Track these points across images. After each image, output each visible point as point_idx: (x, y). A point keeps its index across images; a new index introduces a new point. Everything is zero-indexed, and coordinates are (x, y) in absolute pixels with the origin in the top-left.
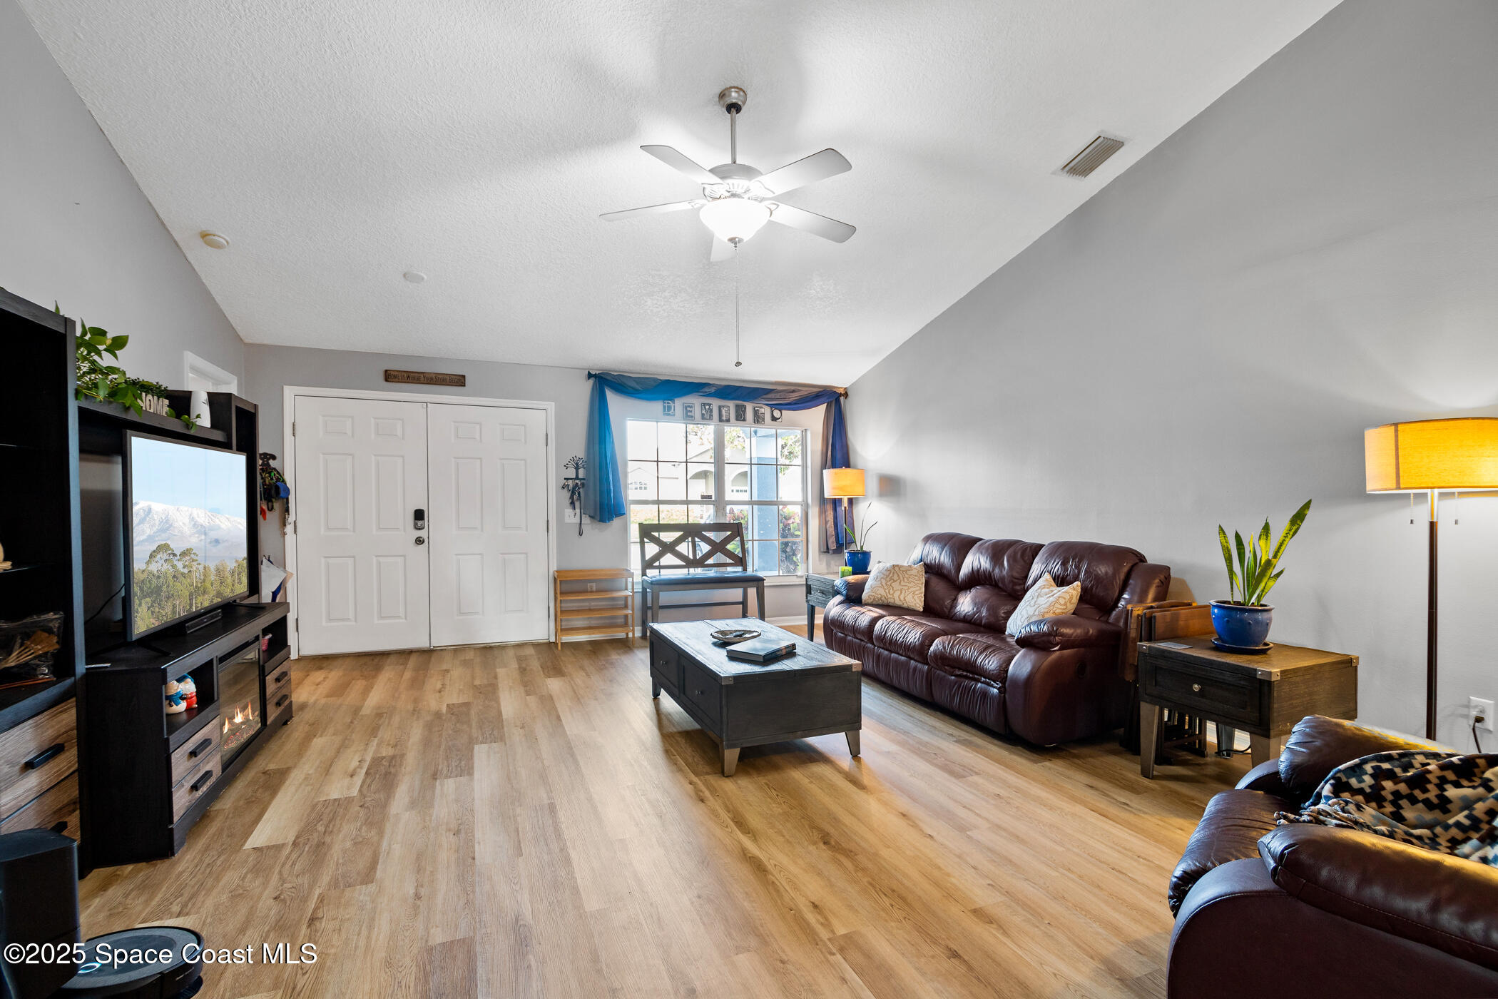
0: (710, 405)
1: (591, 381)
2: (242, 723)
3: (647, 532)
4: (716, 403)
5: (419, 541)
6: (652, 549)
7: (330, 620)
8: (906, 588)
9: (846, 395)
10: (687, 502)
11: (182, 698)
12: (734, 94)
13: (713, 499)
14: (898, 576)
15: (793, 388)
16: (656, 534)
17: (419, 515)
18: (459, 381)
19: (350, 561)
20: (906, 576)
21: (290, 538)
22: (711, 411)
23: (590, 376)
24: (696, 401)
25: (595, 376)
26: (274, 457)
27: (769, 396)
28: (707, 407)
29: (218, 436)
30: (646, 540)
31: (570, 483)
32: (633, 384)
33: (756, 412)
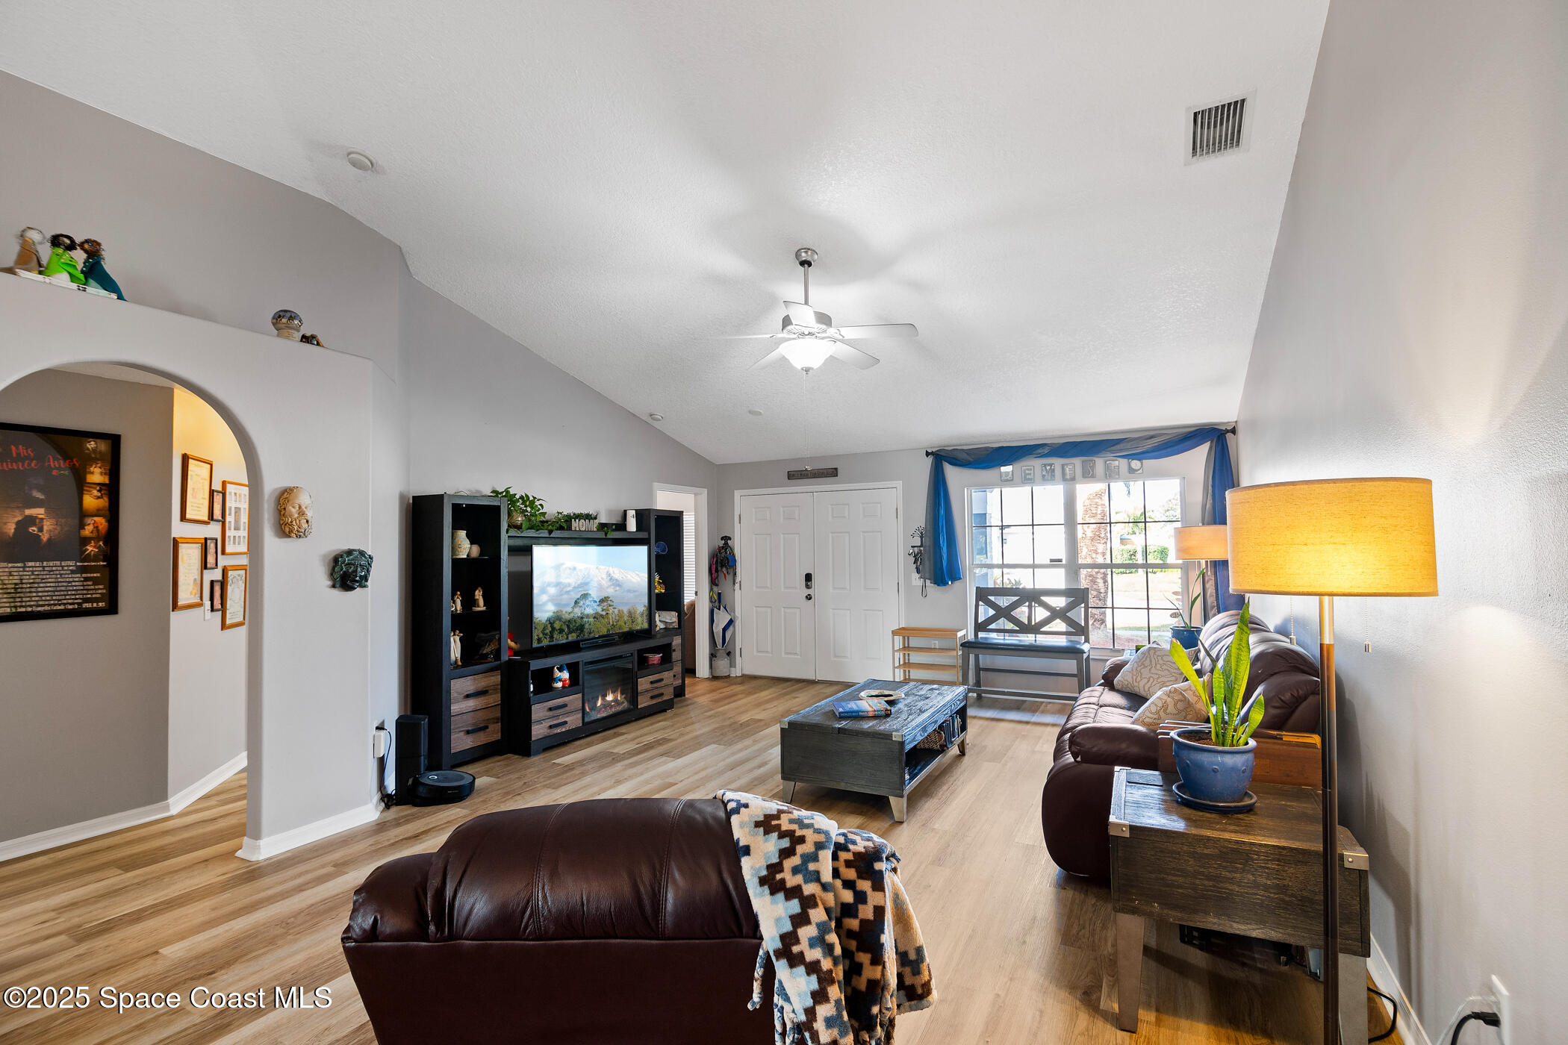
0: (1051, 465)
1: (930, 459)
2: (612, 701)
3: (982, 595)
4: (1058, 462)
5: (809, 597)
6: (985, 612)
7: (758, 652)
8: (1156, 676)
9: (1234, 431)
10: (1034, 566)
11: (560, 680)
12: (803, 254)
13: (1064, 562)
14: (1151, 661)
15: (1150, 434)
16: (992, 598)
17: (808, 577)
18: (833, 473)
19: (769, 610)
20: (1161, 662)
21: (737, 592)
22: (1053, 471)
23: (928, 454)
24: (1035, 464)
25: (932, 453)
26: (730, 539)
27: (1118, 447)
28: (1048, 468)
29: (643, 535)
30: (981, 603)
31: (916, 549)
32: (965, 456)
33: (1107, 468)
